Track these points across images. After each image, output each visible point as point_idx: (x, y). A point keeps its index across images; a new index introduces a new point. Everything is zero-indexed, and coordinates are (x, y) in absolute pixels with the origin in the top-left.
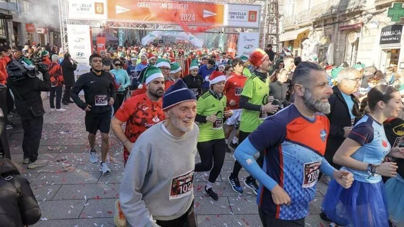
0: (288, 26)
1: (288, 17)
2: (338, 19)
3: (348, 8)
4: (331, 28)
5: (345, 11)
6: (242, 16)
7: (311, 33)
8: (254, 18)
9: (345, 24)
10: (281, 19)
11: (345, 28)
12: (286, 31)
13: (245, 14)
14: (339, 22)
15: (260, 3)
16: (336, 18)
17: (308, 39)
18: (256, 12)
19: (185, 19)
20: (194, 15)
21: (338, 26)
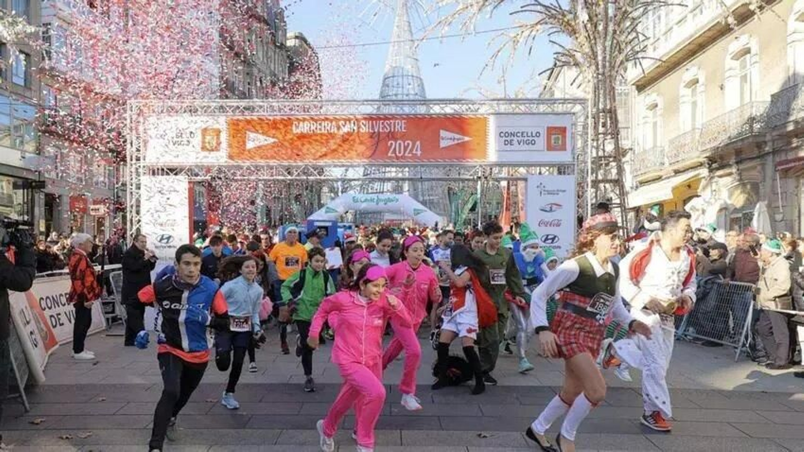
0: (645, 173)
1: (645, 151)
2: (770, 144)
3: (792, 118)
4: (754, 168)
5: (785, 125)
6: (531, 139)
7: (703, 182)
8: (560, 142)
9: (791, 156)
10: (627, 158)
11: (793, 164)
12: (642, 183)
13: (538, 134)
14: (774, 152)
15: (572, 108)
16: (765, 143)
17: (698, 196)
18: (563, 130)
19: (397, 153)
20: (418, 143)
21: (773, 161)
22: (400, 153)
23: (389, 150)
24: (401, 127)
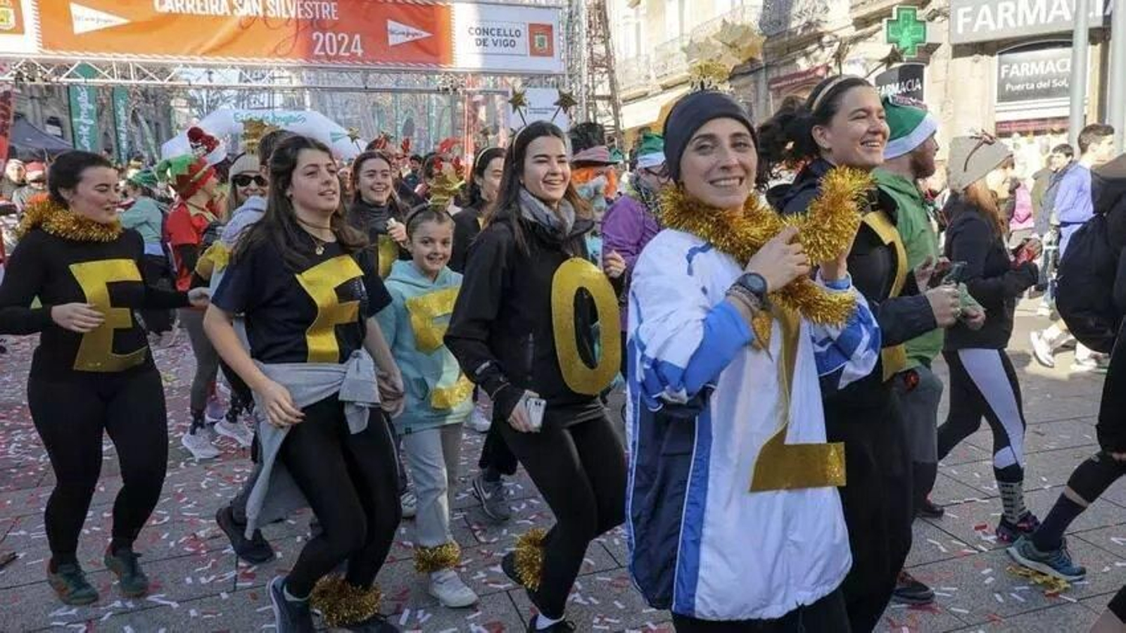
0: (629, 88)
3: (787, 28)
4: (746, 86)
5: (781, 35)
6: (509, 39)
8: (546, 45)
9: (784, 72)
11: (784, 83)
12: (626, 101)
13: (518, 33)
18: (549, 29)
19: (328, 49)
20: (357, 37)
21: (766, 78)
22: (332, 51)
23: (315, 46)
24: (330, 13)
